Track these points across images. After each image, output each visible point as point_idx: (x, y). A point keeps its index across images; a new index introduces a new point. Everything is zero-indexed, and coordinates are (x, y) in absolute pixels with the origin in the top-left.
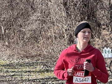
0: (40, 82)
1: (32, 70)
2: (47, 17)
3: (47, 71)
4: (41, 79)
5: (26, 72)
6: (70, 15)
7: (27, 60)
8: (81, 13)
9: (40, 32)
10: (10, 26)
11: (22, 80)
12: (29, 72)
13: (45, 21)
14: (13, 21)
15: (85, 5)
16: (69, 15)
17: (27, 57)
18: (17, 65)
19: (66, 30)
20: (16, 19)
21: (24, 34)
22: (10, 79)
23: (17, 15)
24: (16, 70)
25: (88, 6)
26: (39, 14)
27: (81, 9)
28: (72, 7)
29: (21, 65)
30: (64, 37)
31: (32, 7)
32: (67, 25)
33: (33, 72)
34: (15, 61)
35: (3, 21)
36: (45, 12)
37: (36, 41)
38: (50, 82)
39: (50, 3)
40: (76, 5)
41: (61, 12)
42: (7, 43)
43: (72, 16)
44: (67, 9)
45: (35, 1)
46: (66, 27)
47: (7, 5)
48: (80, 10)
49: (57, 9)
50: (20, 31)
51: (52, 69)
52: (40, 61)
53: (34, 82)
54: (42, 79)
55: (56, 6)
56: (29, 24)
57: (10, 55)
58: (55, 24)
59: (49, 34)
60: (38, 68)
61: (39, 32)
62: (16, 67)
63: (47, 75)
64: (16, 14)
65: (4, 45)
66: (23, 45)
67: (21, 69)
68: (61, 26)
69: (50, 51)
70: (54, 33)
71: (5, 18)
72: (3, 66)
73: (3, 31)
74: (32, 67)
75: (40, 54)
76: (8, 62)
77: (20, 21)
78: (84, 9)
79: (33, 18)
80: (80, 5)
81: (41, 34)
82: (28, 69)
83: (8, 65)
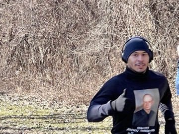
9: (109, 58)
10: (55, 47)
18: (68, 116)
34: (65, 109)
49: (139, 17)
61: (107, 58)
62: (67, 121)
64: (65, 26)
65: (44, 81)
72: (42, 118)
81: (110, 61)
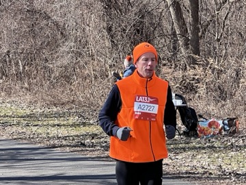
0: (73, 139)
1: (62, 123)
2: (84, 48)
3: (84, 124)
4: (75, 136)
5: (54, 126)
6: (117, 45)
7: (55, 109)
8: (132, 42)
11: (48, 137)
12: (58, 125)
13: (80, 54)
14: (36, 53)
15: (138, 31)
16: (114, 45)
17: (55, 105)
19: (111, 66)
20: (39, 50)
21: (51, 71)
22: (31, 136)
23: (42, 44)
24: (40, 123)
25: (142, 32)
26: (73, 44)
27: (132, 37)
28: (120, 33)
29: (46, 116)
30: (107, 76)
31: (62, 33)
32: (112, 59)
33: (64, 125)
35: (21, 53)
36: (80, 41)
37: (68, 82)
38: (88, 141)
39: (88, 28)
40: (124, 30)
41: (104, 40)
42: (26, 85)
43: (120, 46)
44: (112, 36)
45: (67, 25)
46: (110, 61)
47: (27, 30)
48: (130, 38)
50: (45, 67)
51: (91, 122)
52: (74, 110)
53: (66, 140)
54: (77, 136)
55: (96, 33)
56: (58, 57)
57: (31, 102)
58: (95, 57)
59: (87, 72)
60: (71, 120)
63: (83, 130)
66: (49, 88)
67: (47, 122)
68: (103, 60)
69: (88, 96)
70: (94, 70)
71: (23, 49)
73: (21, 68)
74: (62, 118)
75: (73, 101)
76: (28, 112)
77: (46, 53)
78: (135, 37)
79: (64, 49)
80: (130, 30)
82: (56, 122)
83: (28, 116)
